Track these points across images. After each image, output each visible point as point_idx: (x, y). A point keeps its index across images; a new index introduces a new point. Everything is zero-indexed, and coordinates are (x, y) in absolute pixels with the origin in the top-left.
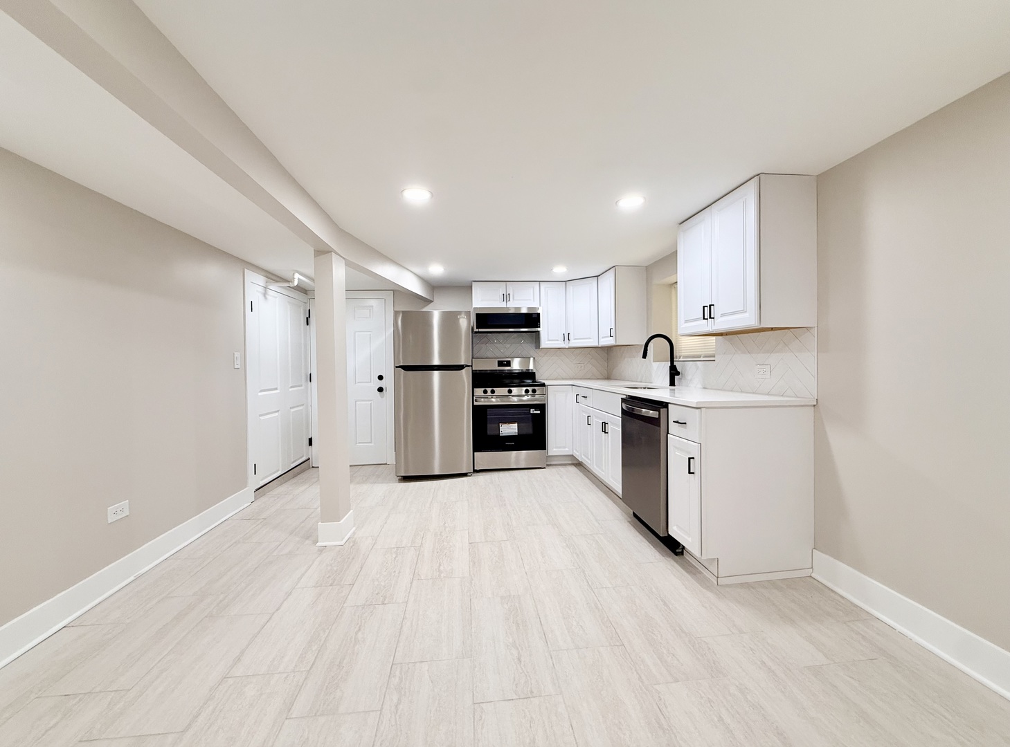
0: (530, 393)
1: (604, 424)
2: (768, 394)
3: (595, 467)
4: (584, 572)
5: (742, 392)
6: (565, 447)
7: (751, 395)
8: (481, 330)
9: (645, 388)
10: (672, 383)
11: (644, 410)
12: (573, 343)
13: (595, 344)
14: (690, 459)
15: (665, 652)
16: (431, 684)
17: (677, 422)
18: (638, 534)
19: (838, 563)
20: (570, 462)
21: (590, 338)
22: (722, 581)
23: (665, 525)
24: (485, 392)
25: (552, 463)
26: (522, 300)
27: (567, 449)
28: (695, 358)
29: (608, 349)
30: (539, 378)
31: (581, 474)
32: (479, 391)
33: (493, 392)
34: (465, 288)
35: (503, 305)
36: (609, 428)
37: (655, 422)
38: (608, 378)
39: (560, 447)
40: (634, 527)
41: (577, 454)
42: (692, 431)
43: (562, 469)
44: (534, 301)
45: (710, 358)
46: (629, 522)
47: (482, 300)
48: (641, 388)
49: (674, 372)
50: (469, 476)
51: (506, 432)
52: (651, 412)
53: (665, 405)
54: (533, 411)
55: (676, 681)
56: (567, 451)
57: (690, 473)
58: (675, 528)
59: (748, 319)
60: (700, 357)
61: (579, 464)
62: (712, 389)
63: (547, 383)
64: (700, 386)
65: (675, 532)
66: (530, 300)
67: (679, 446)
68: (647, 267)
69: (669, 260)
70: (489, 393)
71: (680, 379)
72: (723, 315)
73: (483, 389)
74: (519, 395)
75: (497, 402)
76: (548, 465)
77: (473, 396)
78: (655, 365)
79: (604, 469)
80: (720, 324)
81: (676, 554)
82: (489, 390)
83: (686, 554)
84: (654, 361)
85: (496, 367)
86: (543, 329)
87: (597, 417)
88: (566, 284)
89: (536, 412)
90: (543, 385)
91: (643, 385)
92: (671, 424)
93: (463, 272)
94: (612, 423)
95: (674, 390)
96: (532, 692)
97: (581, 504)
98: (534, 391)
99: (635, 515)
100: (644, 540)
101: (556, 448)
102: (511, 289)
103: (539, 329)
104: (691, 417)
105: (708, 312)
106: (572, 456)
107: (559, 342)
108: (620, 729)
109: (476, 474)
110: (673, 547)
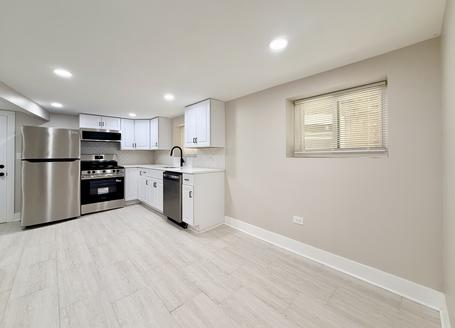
0: (116, 172)
1: (155, 183)
2: (213, 168)
3: (150, 202)
4: (151, 244)
5: (205, 168)
6: (134, 196)
7: (208, 169)
8: (85, 140)
9: (171, 168)
10: (182, 165)
11: (173, 176)
12: (138, 148)
13: (149, 149)
14: (190, 192)
15: (184, 259)
16: (86, 307)
17: (186, 180)
18: (170, 225)
19: (231, 218)
20: (136, 203)
21: (146, 146)
22: (200, 233)
23: (181, 219)
24: (89, 172)
25: (127, 204)
26: (111, 126)
27: (135, 197)
28: (189, 156)
29: (154, 151)
30: (119, 164)
31: (142, 207)
32: (85, 172)
33: (94, 172)
34: (75, 117)
35: (100, 128)
36: (157, 185)
37: (177, 180)
38: (154, 163)
39: (131, 197)
40: (168, 223)
41: (140, 199)
42: (191, 182)
43: (133, 206)
44: (117, 127)
45: (195, 156)
46: (166, 222)
47: (86, 124)
48: (169, 168)
49: (182, 161)
50: (78, 218)
51: (101, 192)
52: (175, 176)
53: (181, 174)
54: (117, 181)
55: (188, 265)
56: (135, 198)
57: (190, 197)
58: (185, 218)
59: (207, 144)
60: (191, 155)
61: (140, 203)
62: (196, 167)
63: (125, 167)
64: (191, 166)
65: (185, 220)
66: (115, 126)
67: (186, 188)
68: (171, 119)
69: (181, 117)
70: (91, 173)
71: (185, 164)
72: (200, 142)
73: (87, 171)
74: (109, 173)
75: (95, 177)
76: (125, 206)
77: (81, 175)
78: (175, 158)
79: (154, 202)
80: (199, 145)
81: (185, 228)
82: (91, 171)
83: (188, 228)
84: (174, 157)
85: (94, 159)
86: (123, 141)
87: (151, 181)
88: (134, 121)
89: (119, 181)
90: (123, 168)
91: (170, 166)
92: (183, 180)
93: (74, 108)
94: (158, 183)
95: (182, 168)
96: (137, 289)
97: (145, 219)
98: (118, 171)
99: (169, 218)
100: (173, 226)
101: (129, 197)
102: (104, 120)
103: (120, 141)
104: (191, 178)
105: (195, 140)
106: (138, 200)
107: (131, 147)
108: (172, 285)
109: (82, 217)
110: (184, 225)
